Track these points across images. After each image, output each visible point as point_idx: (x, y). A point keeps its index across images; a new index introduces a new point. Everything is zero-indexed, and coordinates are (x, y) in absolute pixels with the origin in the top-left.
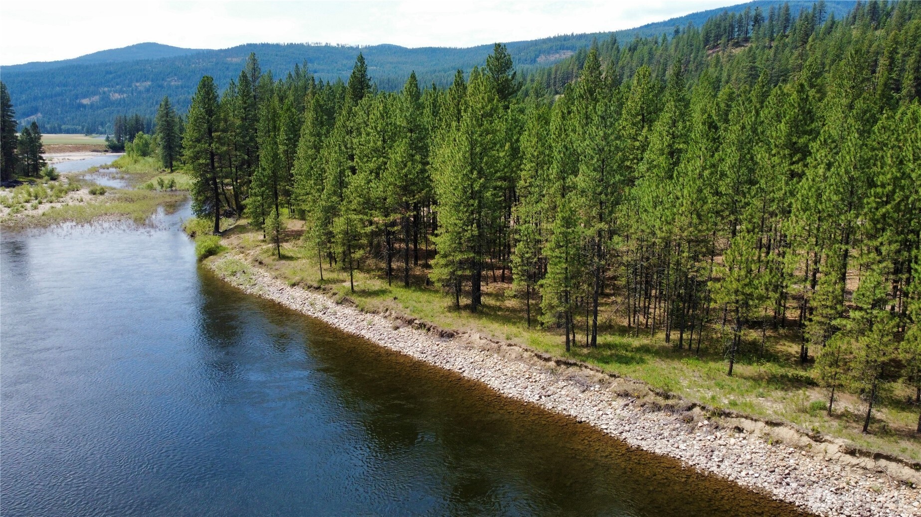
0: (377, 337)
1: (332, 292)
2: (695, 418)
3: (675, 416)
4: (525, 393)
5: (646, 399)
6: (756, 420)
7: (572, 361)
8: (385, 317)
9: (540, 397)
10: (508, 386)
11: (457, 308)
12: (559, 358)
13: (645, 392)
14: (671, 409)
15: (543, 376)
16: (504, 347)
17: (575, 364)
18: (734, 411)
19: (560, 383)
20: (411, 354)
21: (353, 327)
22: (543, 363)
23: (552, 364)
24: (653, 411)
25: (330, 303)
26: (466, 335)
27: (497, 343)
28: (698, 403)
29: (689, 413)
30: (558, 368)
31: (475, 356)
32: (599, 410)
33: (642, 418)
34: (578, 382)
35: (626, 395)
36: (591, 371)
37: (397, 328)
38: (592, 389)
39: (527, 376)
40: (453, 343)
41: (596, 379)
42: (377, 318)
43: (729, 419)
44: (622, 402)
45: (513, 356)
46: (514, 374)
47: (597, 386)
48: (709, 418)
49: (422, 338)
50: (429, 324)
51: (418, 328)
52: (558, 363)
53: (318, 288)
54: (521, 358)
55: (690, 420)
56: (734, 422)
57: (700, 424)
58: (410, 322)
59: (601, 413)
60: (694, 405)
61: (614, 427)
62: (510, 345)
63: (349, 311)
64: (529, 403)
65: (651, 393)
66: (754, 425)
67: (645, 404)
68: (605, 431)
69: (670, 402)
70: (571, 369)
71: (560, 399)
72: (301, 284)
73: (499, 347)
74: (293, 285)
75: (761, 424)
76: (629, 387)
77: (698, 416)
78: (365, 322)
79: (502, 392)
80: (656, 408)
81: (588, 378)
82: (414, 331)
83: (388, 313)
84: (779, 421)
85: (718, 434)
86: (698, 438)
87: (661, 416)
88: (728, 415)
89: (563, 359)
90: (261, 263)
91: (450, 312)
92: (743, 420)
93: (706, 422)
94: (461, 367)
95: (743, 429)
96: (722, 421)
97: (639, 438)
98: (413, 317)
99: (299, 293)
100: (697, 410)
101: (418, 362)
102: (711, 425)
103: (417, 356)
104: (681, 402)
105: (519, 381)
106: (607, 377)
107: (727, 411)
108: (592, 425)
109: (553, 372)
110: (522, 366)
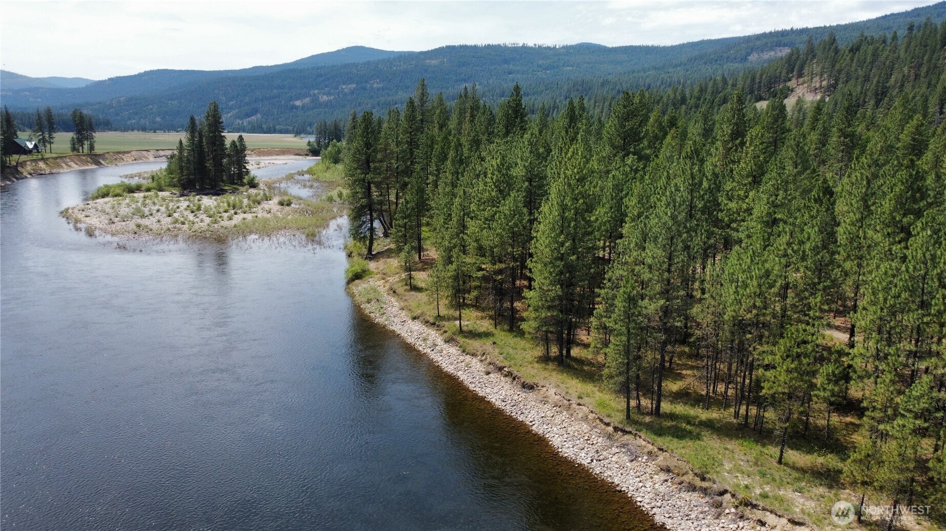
0: (470, 380)
1: (444, 329)
2: (724, 504)
3: (707, 499)
4: (581, 455)
5: (685, 478)
6: (780, 516)
7: (628, 429)
8: (481, 361)
9: (592, 460)
10: (567, 446)
11: (545, 359)
12: (617, 424)
13: (684, 471)
14: (705, 491)
15: (600, 440)
16: (574, 406)
17: (630, 433)
18: (761, 504)
19: (613, 449)
20: (493, 400)
21: (452, 367)
22: (603, 426)
23: (610, 429)
24: (689, 491)
25: (440, 341)
26: (545, 389)
27: (569, 400)
28: (730, 489)
29: (719, 498)
30: (615, 434)
31: (547, 410)
32: (640, 482)
33: (677, 496)
34: (629, 450)
35: (668, 470)
36: (643, 441)
37: (488, 373)
38: (640, 459)
39: (586, 438)
40: (531, 395)
41: (646, 450)
42: (475, 360)
43: (755, 510)
44: (663, 476)
45: (580, 416)
46: (576, 434)
47: (646, 457)
48: (736, 507)
49: (507, 386)
50: (515, 373)
51: (506, 376)
52: (616, 429)
53: (434, 324)
54: (585, 419)
55: (719, 505)
56: (759, 514)
57: (727, 511)
58: (500, 369)
59: (641, 484)
60: (726, 492)
61: (647, 501)
62: (579, 404)
63: (453, 350)
64: (580, 465)
65: (691, 472)
66: (777, 520)
67: (682, 483)
68: (638, 504)
69: (705, 484)
70: (627, 437)
71: (609, 466)
72: (421, 318)
73: (570, 405)
74: (414, 318)
75: (784, 521)
76: (672, 463)
77: (728, 503)
78: (463, 364)
79: (560, 450)
80: (692, 488)
81: (639, 448)
82: (502, 378)
83: (484, 358)
84: (801, 521)
85: (741, 524)
86: (721, 525)
87: (695, 497)
88: (755, 506)
89: (620, 426)
90: (394, 292)
91: (537, 362)
92: (768, 513)
93: (733, 510)
94: (531, 420)
95: (766, 523)
96: (748, 512)
97: (667, 515)
98: (503, 365)
99: (417, 326)
100: (727, 497)
101: (498, 409)
102: (736, 514)
103: (499, 404)
104: (715, 486)
105: (578, 442)
106: (656, 450)
107: (754, 502)
108: (629, 495)
109: (610, 437)
110: (585, 427)
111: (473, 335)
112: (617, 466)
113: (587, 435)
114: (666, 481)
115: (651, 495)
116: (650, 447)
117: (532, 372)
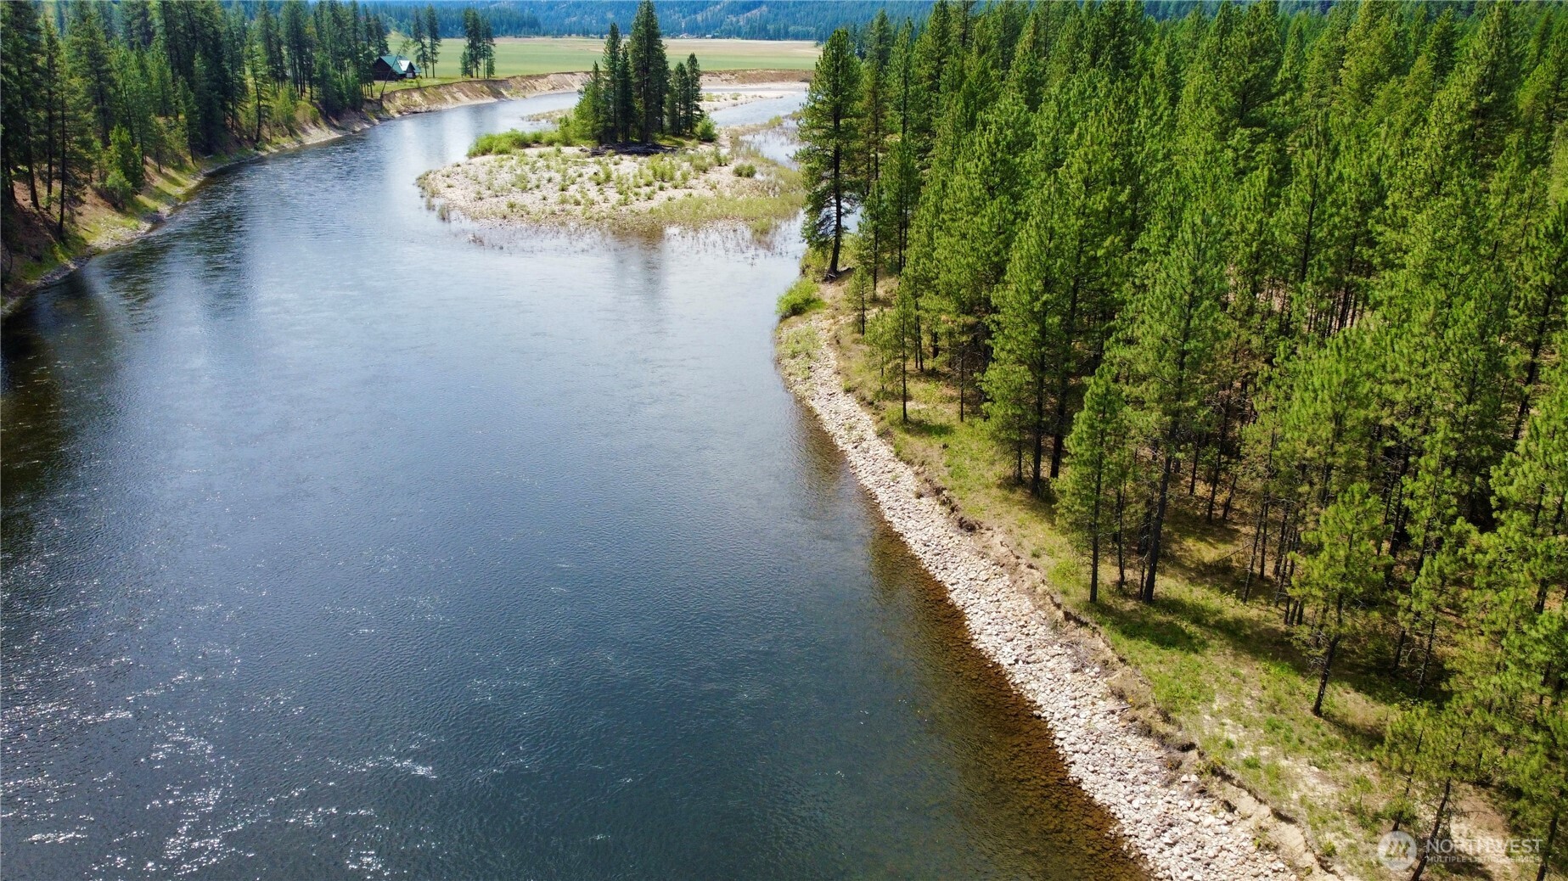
0: (891, 503)
1: (883, 414)
2: (1184, 766)
3: (1163, 752)
4: (1004, 649)
5: (1141, 714)
6: (1261, 801)
7: (1083, 619)
8: (917, 474)
9: (1017, 661)
10: (989, 632)
11: (1013, 483)
12: (1069, 609)
14: (1163, 739)
15: (1042, 629)
16: (1023, 567)
17: (1086, 624)
18: (1237, 775)
19: (1055, 647)
22: (1053, 608)
23: (1060, 614)
24: (1140, 735)
26: (989, 533)
27: (1018, 558)
28: (1198, 743)
29: (1178, 755)
30: (1065, 623)
31: (982, 568)
32: (1075, 707)
33: (1120, 739)
34: (1076, 653)
35: (1121, 696)
36: (1101, 642)
37: (919, 496)
38: (1087, 670)
39: (1022, 623)
40: (968, 541)
41: (1102, 657)
42: (909, 471)
43: (1227, 785)
44: (1112, 704)
45: (1026, 585)
47: (1097, 669)
48: (1200, 774)
49: (940, 521)
50: (956, 501)
51: (943, 503)
52: (1068, 616)
54: (1032, 591)
55: (1176, 766)
56: (1230, 792)
57: (1185, 778)
58: (938, 491)
59: (1073, 711)
60: (1191, 746)
61: (1073, 740)
62: (1031, 567)
63: (884, 450)
64: (998, 665)
65: (1152, 705)
66: (1254, 807)
67: (1135, 720)
68: (1057, 742)
70: (1082, 631)
71: (1039, 674)
72: (857, 392)
73: (1018, 565)
74: (848, 391)
75: (1265, 810)
76: (1131, 685)
77: (1190, 764)
78: (889, 475)
79: (976, 637)
80: (1147, 732)
81: (1092, 652)
82: (937, 507)
83: (922, 469)
84: (1290, 815)
85: (1197, 803)
86: (1168, 798)
87: (1147, 748)
88: (1227, 778)
89: (1074, 612)
90: (838, 342)
91: (1000, 486)
92: (1245, 793)
93: (1194, 778)
95: (1235, 808)
96: (1214, 784)
97: (1091, 768)
98: (943, 485)
99: (848, 404)
100: (1193, 754)
102: (1196, 785)
104: (1179, 734)
105: (1008, 628)
106: (1115, 659)
107: (1228, 772)
108: (1049, 726)
109: (1055, 626)
110: (1027, 605)
111: (921, 428)
112: (1050, 676)
113: (1025, 618)
114: (1113, 712)
115: (1082, 731)
116: (1109, 653)
117: (983, 503)
